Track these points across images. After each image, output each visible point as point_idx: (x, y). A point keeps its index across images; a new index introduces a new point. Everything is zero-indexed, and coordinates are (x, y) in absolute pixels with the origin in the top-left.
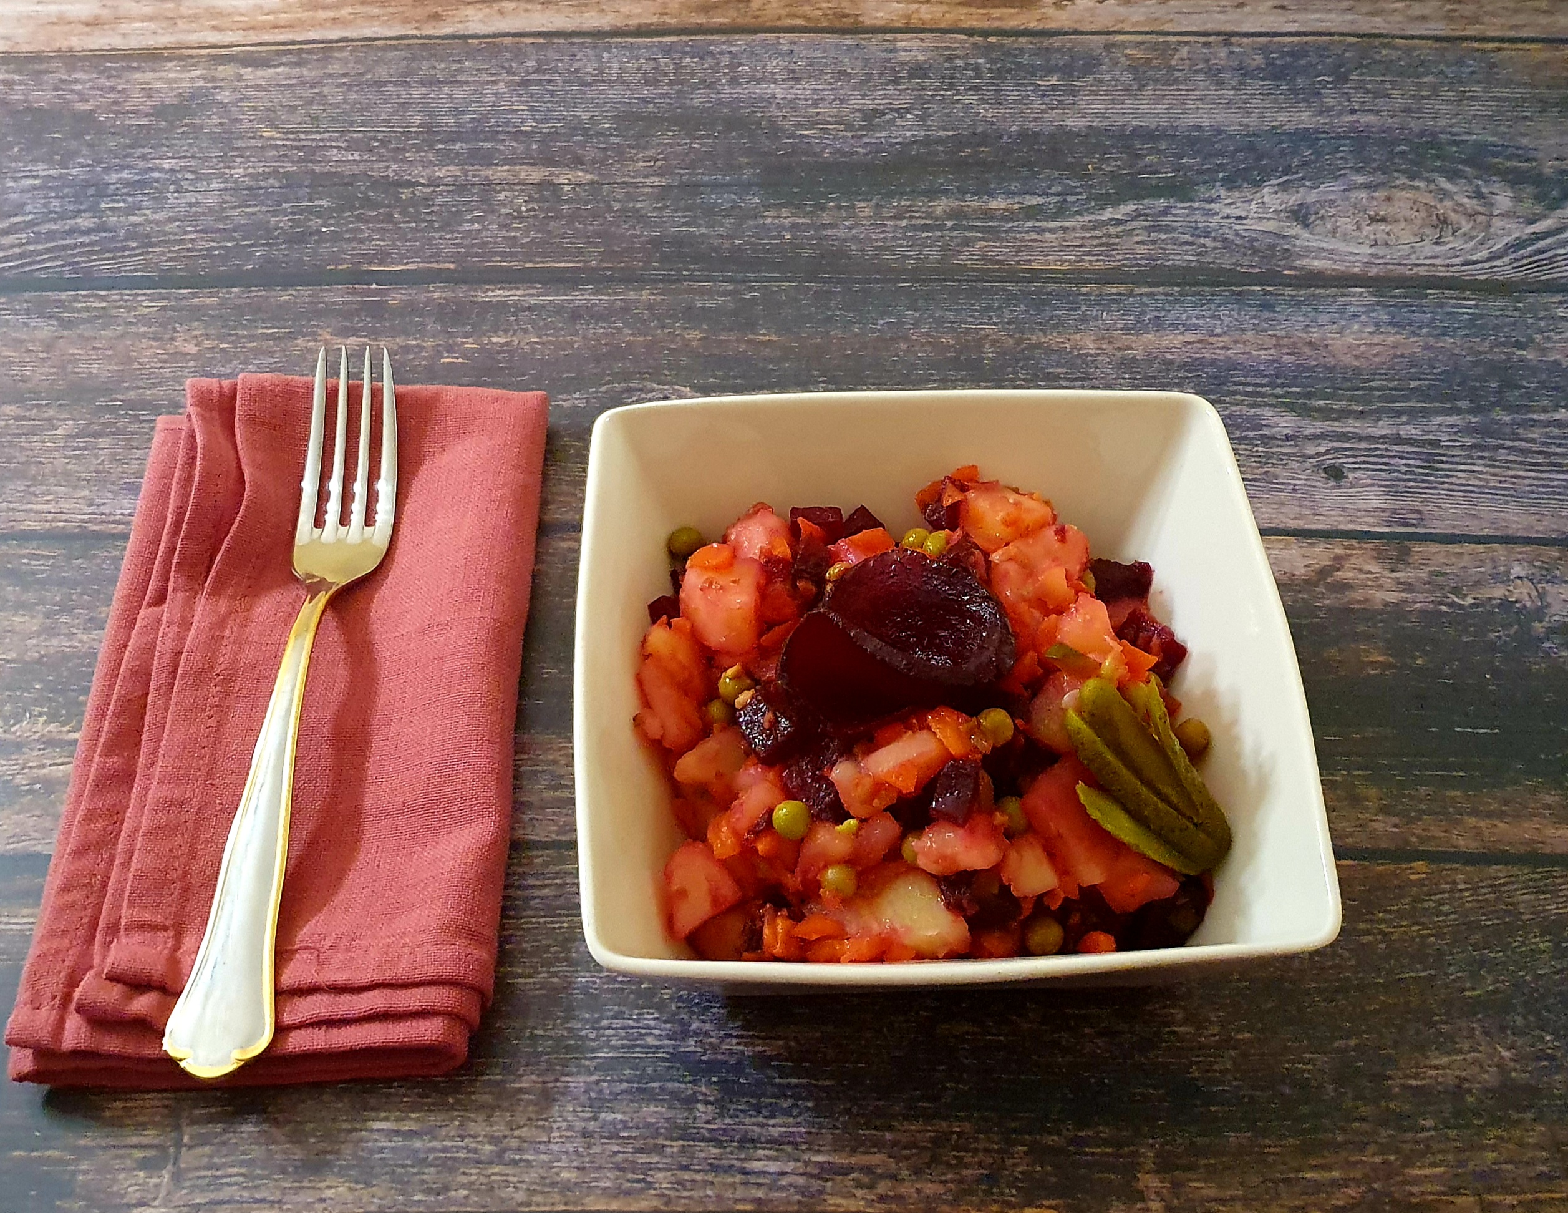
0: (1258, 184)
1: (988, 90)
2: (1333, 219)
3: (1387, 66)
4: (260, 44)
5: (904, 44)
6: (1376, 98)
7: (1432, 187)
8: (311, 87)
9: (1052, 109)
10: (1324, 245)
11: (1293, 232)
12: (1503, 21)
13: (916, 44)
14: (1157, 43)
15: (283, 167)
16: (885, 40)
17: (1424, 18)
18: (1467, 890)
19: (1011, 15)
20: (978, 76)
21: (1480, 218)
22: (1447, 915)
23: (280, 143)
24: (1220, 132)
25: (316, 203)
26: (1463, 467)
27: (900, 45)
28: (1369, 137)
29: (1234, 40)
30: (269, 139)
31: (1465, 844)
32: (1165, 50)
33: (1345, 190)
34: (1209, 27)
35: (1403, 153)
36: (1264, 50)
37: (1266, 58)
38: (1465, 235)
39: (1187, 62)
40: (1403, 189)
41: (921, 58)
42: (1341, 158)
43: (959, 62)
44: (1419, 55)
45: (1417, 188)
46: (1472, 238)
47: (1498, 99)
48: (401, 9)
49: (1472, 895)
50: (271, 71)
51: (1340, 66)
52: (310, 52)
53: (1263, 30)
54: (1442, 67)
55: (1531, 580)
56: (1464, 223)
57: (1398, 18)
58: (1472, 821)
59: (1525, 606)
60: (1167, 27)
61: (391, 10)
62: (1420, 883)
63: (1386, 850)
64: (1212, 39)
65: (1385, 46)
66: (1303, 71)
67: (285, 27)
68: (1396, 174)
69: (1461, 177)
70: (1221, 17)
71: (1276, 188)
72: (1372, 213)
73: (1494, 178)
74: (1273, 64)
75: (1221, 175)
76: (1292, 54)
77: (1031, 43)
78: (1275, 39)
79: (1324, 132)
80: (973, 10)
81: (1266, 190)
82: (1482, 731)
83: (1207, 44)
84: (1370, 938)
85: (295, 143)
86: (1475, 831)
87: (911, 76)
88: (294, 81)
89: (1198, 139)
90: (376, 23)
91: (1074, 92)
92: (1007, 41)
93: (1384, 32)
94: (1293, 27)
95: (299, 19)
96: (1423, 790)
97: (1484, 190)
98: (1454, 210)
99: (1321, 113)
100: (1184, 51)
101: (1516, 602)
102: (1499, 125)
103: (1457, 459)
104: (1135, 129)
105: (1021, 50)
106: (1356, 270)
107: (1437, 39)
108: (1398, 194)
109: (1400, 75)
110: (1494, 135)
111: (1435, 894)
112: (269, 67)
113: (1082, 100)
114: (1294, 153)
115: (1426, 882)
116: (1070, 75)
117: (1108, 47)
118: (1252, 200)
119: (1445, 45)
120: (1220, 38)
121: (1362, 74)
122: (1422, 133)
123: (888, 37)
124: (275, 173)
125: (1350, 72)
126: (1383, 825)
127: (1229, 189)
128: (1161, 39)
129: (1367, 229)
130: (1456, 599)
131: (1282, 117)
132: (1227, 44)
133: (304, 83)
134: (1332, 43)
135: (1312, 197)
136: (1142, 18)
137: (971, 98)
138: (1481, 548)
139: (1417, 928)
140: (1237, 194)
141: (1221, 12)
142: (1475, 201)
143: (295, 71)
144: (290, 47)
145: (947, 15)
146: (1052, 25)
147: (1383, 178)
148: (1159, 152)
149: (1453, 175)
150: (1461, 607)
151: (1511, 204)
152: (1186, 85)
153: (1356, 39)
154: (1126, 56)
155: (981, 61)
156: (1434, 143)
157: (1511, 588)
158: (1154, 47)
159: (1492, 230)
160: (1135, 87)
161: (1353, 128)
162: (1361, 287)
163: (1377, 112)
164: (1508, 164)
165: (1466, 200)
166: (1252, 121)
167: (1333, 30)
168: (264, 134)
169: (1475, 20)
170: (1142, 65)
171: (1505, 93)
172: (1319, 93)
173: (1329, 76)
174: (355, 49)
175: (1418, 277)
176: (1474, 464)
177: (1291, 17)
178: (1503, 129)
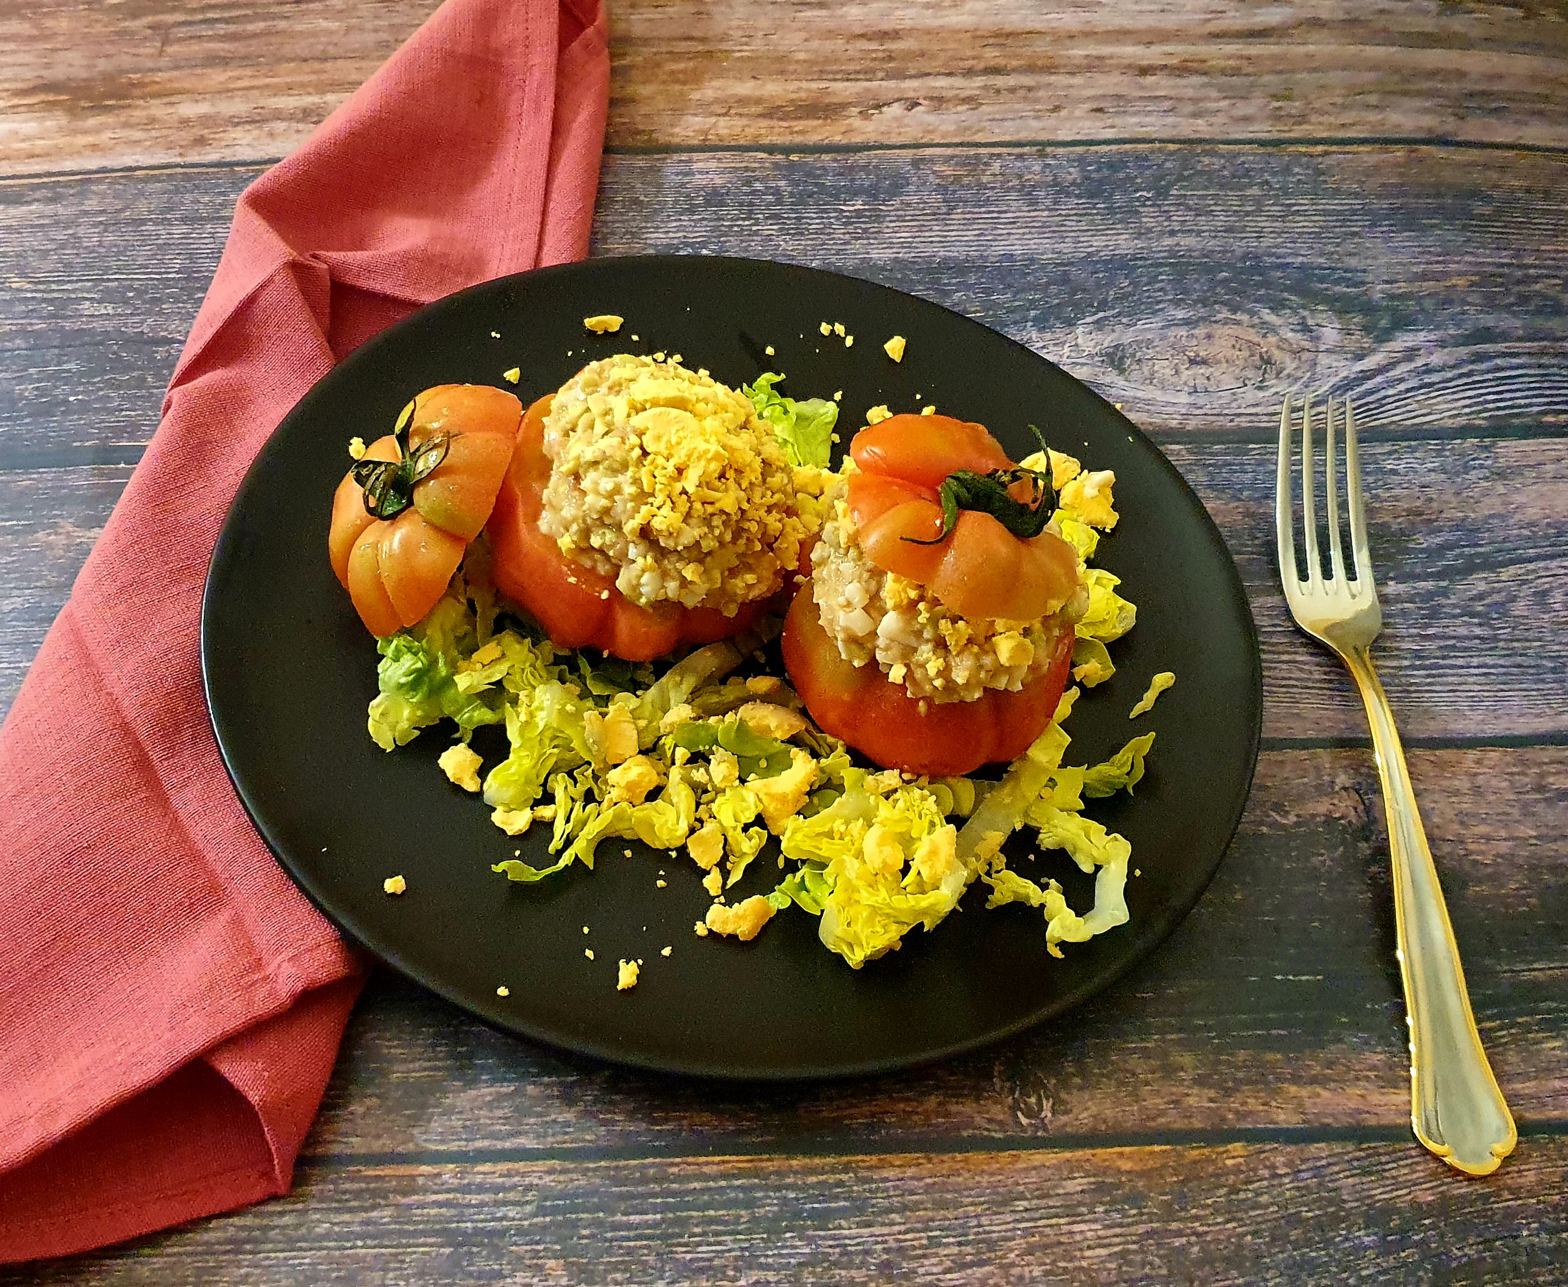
0: (1070, 323)
1: (788, 218)
2: (1150, 363)
3: (1210, 177)
4: (14, 177)
5: (700, 165)
6: (1197, 215)
7: (1256, 320)
8: (65, 228)
9: (859, 238)
10: (1140, 394)
11: (1107, 380)
12: (1332, 119)
13: (713, 165)
14: (967, 157)
15: (31, 324)
16: (681, 161)
17: (1246, 119)
18: (1286, 1175)
19: (815, 128)
20: (779, 202)
21: (1305, 356)
22: (1266, 1207)
23: (29, 295)
24: (1032, 261)
25: (65, 367)
26: (1285, 657)
27: (695, 166)
28: (1189, 264)
29: (1049, 150)
30: (18, 290)
31: (1285, 1118)
32: (974, 164)
33: (1163, 328)
34: (1023, 136)
35: (1225, 281)
36: (1081, 161)
37: (1083, 170)
38: (1289, 376)
39: (1000, 178)
40: (1226, 324)
41: (718, 181)
42: (1161, 290)
43: (758, 186)
44: (1244, 163)
45: (1238, 323)
46: (1297, 379)
47: (1325, 213)
48: (165, 132)
49: (1292, 1182)
50: (25, 208)
51: (1162, 178)
52: (67, 185)
53: (1078, 137)
54: (1267, 176)
55: (1357, 791)
56: (1288, 361)
57: (1220, 119)
58: (1293, 1089)
59: (1350, 823)
60: (979, 138)
61: (154, 133)
62: (1237, 1170)
63: (1202, 1131)
64: (1026, 150)
65: (1206, 153)
66: (1121, 186)
67: (38, 156)
68: (1217, 307)
69: (1284, 307)
70: (1034, 124)
71: (1091, 327)
72: (1192, 354)
73: (1320, 307)
74: (1089, 178)
75: (1033, 313)
76: (1111, 166)
77: (835, 160)
78: (1093, 148)
79: (1141, 259)
80: (774, 123)
81: (1080, 330)
82: (1304, 978)
83: (1020, 157)
84: (1184, 1240)
85: (46, 295)
86: (1295, 1101)
87: (708, 203)
88: (47, 221)
89: (1010, 271)
90: (138, 150)
91: (878, 218)
92: (810, 159)
93: (1207, 137)
94: (1109, 134)
95: (56, 146)
96: (1242, 1055)
97: (1310, 322)
98: (1278, 347)
99: (1139, 236)
100: (996, 166)
101: (1341, 818)
102: (1325, 244)
103: (1281, 648)
104: (945, 259)
105: (823, 168)
106: (1174, 423)
107: (1262, 143)
108: (1219, 330)
109: (1222, 187)
110: (1322, 254)
111: (1252, 1182)
112: (22, 204)
113: (888, 226)
114: (1110, 284)
115: (1243, 1168)
116: (875, 197)
117: (916, 163)
118: (1064, 343)
119: (1270, 149)
120: (1035, 149)
121: (1182, 188)
122: (1245, 257)
123: (684, 157)
124: (23, 333)
125: (1170, 185)
126: (1198, 1099)
127: (1042, 330)
128: (972, 151)
129: (1186, 374)
130: (1278, 818)
131: (1098, 242)
132: (1042, 155)
133: (57, 222)
134: (1152, 152)
135: (1128, 337)
136: (953, 128)
137: (771, 229)
138: (1303, 754)
139: (1234, 1224)
140: (1048, 336)
141: (1035, 118)
142: (1299, 336)
143: (49, 209)
144: (45, 180)
145: (747, 129)
146: (857, 139)
147: (1203, 312)
148: (969, 287)
149: (1277, 306)
150: (1283, 826)
151: (1338, 338)
152: (997, 206)
153: (1177, 146)
154: (934, 172)
155: (782, 183)
156: (1258, 269)
157: (1336, 801)
158: (965, 162)
159: (1319, 368)
160: (944, 210)
161: (1172, 253)
162: (1178, 443)
163: (1199, 233)
164: (1337, 289)
165: (1290, 335)
166: (1066, 247)
167: (1154, 136)
168: (14, 285)
169: (1302, 119)
170: (952, 183)
171: (1333, 204)
172: (1137, 212)
173: (1148, 192)
174: (115, 181)
175: (1240, 430)
176: (1296, 653)
177: (1109, 122)
178: (1331, 248)
